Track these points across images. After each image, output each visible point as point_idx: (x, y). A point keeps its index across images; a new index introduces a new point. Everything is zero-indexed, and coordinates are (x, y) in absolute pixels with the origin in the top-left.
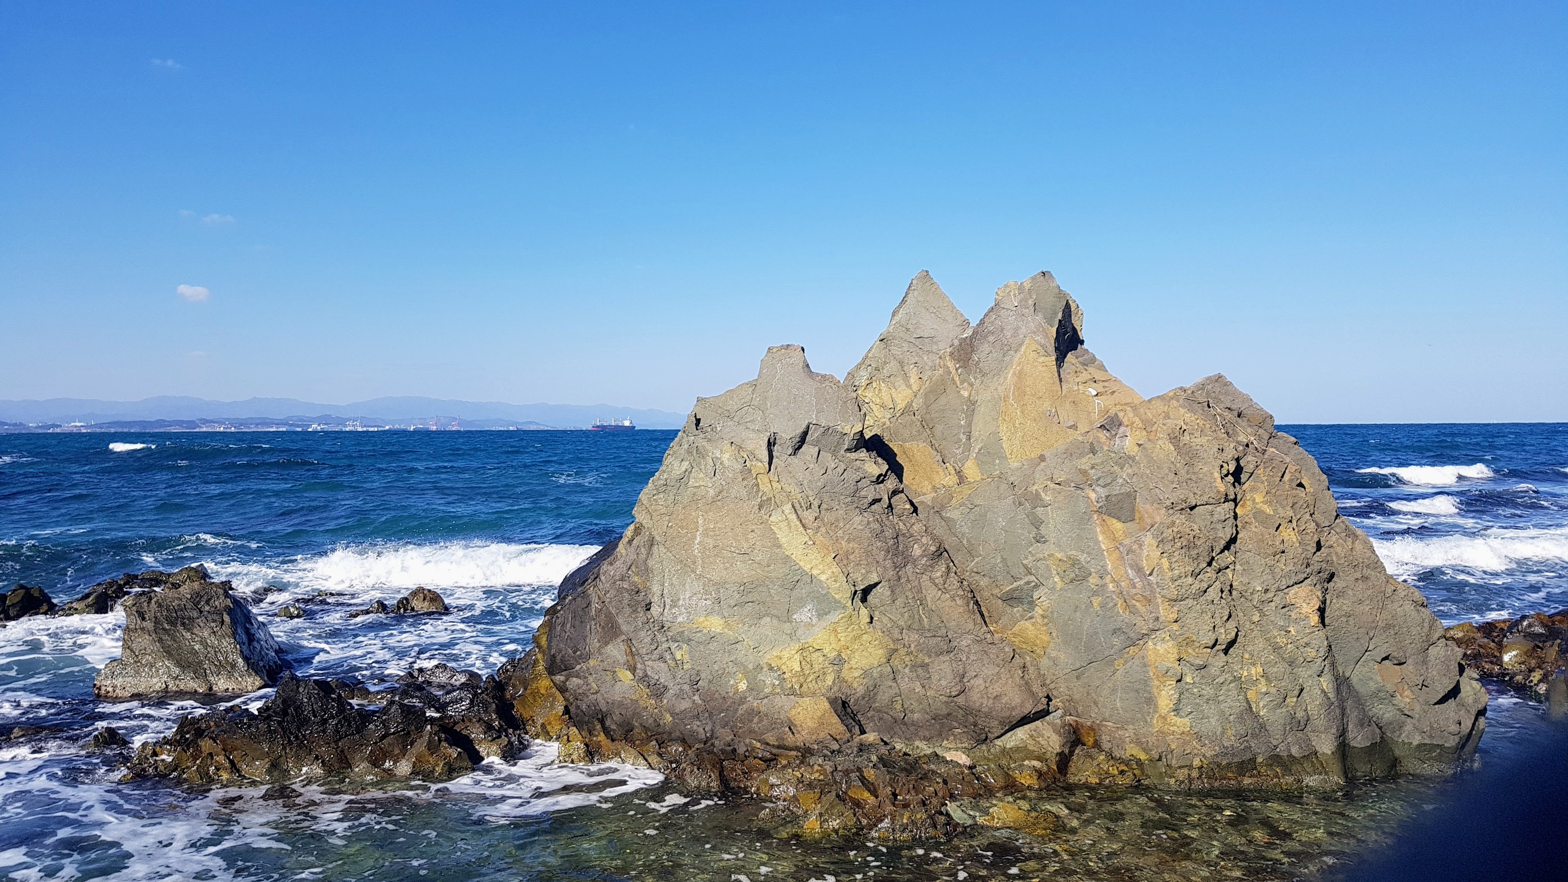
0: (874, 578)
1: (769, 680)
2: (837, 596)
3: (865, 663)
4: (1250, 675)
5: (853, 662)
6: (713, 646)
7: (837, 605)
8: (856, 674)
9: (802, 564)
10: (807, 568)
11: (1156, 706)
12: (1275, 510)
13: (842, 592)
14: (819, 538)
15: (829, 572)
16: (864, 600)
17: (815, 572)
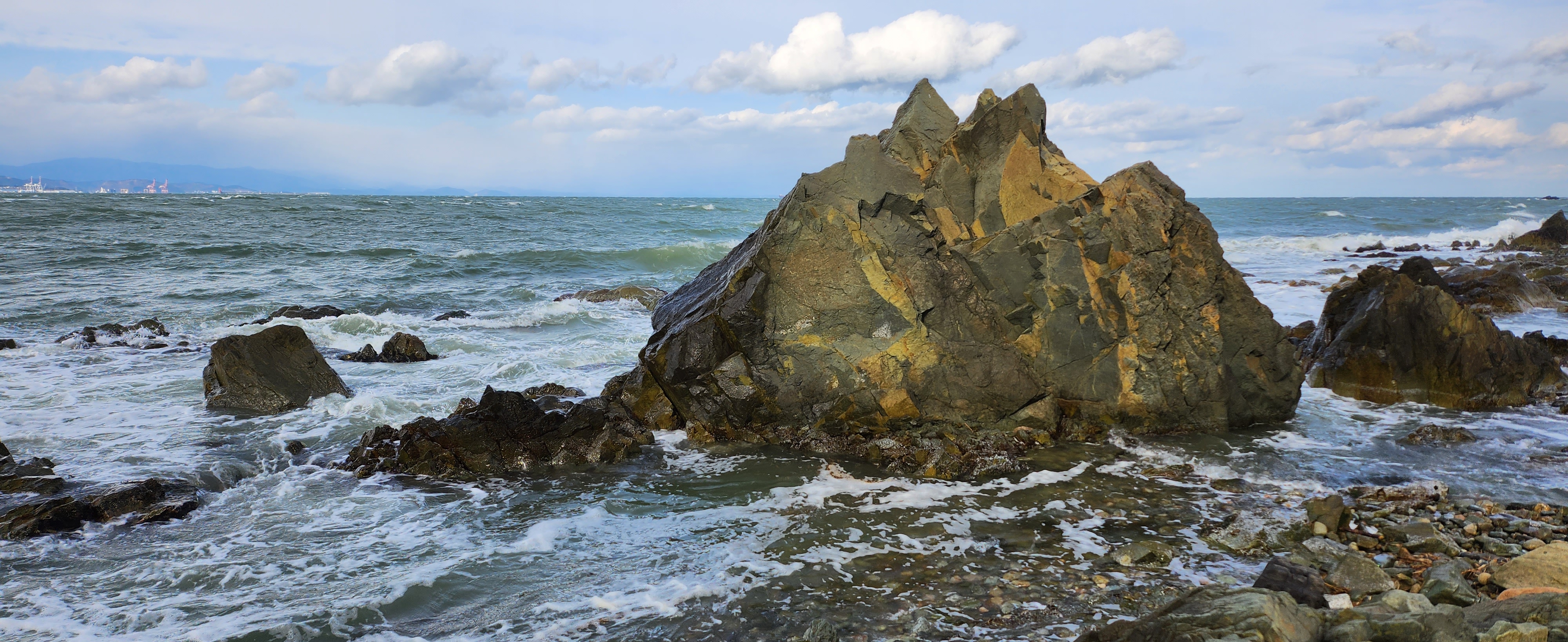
0: (930, 305)
1: (859, 379)
2: (907, 318)
3: (924, 365)
4: (1178, 365)
5: (917, 365)
6: (813, 357)
7: (908, 324)
8: (918, 373)
9: (883, 295)
10: (886, 298)
11: (1121, 388)
12: (1193, 255)
13: (910, 315)
14: (896, 277)
15: (902, 301)
16: (923, 321)
17: (892, 301)
